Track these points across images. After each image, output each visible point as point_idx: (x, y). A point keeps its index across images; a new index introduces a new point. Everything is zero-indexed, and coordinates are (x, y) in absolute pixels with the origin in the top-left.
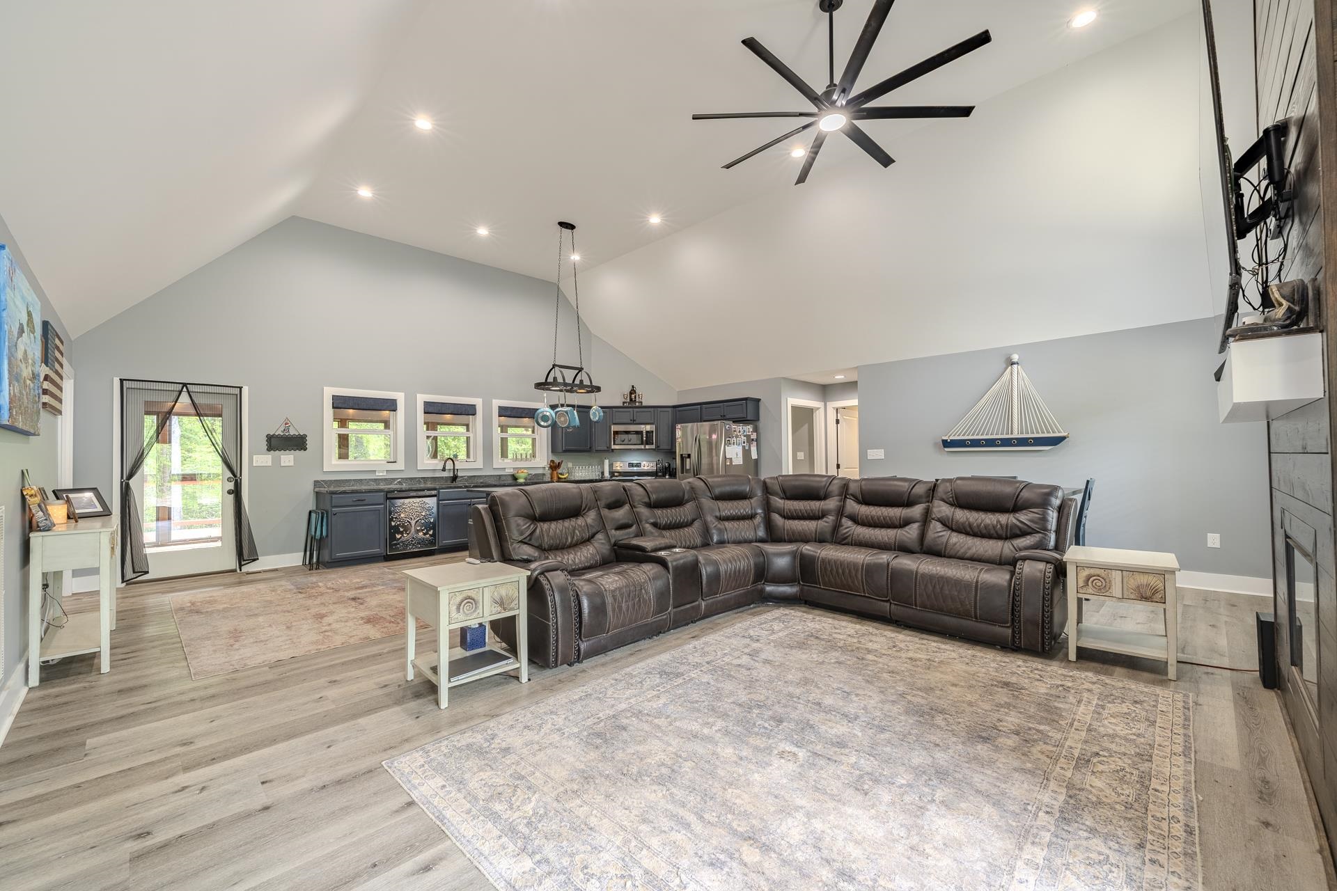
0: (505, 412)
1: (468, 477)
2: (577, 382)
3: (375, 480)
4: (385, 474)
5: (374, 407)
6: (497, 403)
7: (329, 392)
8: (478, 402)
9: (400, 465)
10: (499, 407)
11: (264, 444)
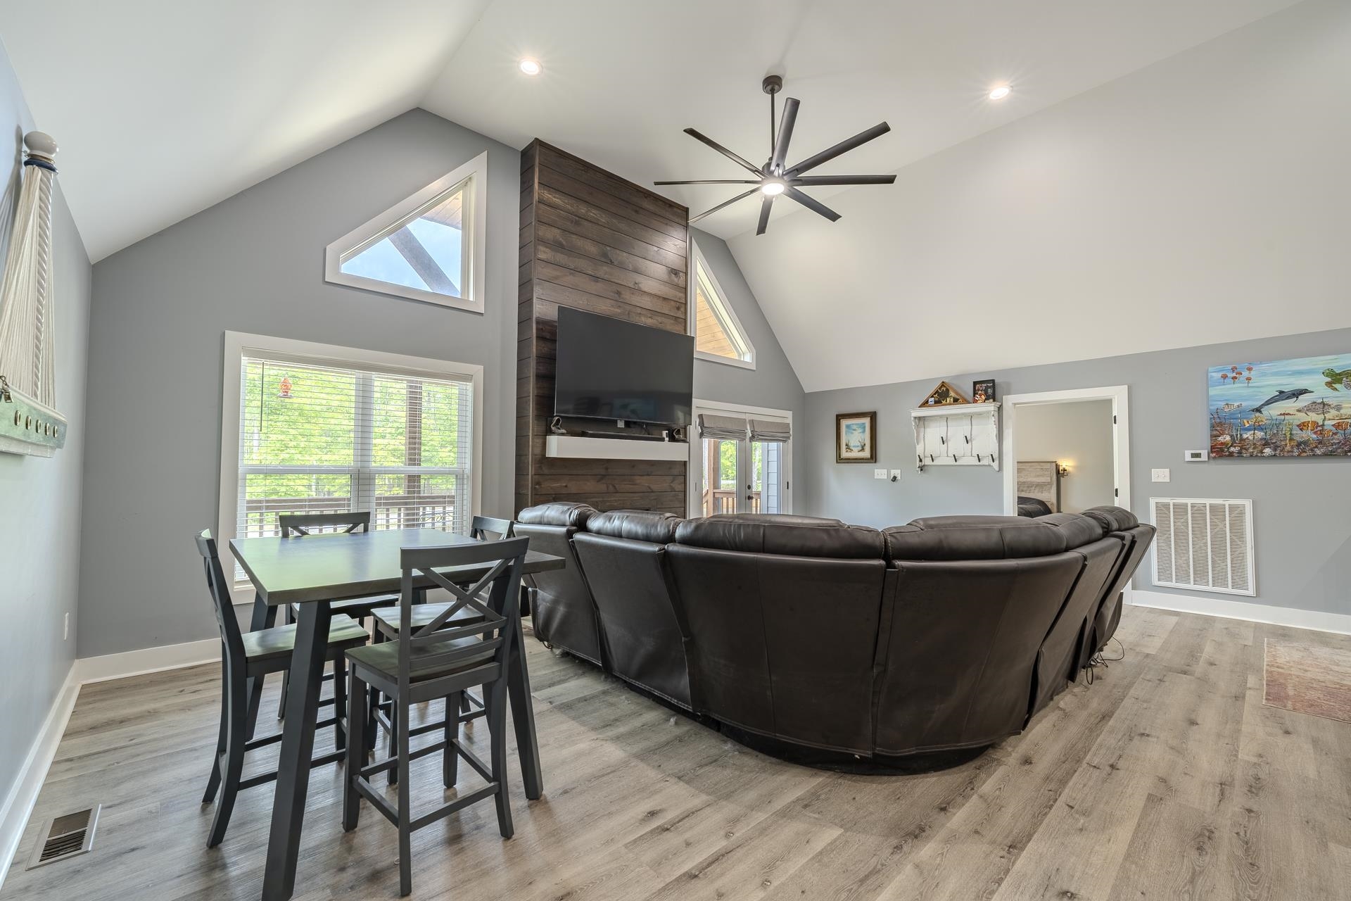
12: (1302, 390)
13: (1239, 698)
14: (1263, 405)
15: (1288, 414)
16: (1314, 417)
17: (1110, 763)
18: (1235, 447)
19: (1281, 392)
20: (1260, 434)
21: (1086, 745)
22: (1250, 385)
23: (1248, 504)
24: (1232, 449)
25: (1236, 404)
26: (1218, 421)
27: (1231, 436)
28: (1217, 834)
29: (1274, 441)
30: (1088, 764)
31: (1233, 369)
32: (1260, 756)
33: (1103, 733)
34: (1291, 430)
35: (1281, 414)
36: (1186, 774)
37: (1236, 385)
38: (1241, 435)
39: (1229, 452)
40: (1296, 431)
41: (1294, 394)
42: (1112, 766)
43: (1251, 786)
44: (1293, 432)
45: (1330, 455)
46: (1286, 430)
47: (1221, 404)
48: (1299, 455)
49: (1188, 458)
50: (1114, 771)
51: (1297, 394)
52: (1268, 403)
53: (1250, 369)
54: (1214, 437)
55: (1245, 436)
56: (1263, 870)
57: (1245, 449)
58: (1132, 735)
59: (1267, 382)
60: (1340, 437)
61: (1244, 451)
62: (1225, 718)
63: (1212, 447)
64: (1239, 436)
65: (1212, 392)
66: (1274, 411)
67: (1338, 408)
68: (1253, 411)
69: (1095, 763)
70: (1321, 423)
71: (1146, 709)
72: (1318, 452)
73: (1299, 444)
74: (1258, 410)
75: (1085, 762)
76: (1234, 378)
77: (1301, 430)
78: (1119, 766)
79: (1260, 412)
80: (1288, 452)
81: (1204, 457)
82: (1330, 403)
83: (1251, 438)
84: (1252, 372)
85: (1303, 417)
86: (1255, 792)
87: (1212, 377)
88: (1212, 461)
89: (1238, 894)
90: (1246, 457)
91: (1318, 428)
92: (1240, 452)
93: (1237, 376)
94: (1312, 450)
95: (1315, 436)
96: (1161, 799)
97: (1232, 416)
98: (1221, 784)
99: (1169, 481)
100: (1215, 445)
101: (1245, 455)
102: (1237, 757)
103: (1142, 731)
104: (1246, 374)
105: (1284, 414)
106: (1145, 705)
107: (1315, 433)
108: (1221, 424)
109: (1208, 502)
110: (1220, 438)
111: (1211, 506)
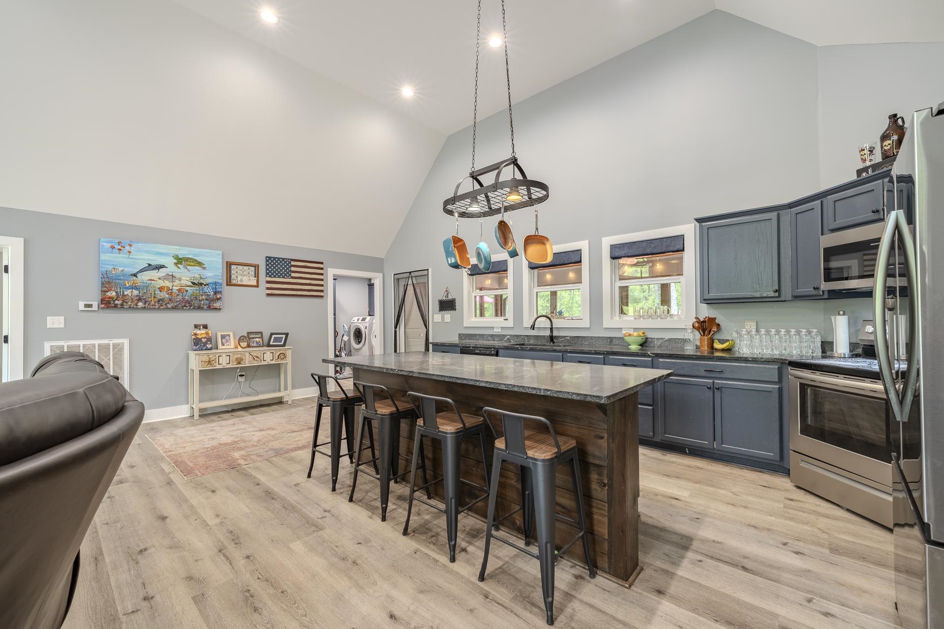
0: (618, 253)
1: (571, 337)
4: (500, 330)
6: (607, 242)
8: (583, 245)
10: (611, 245)
12: (161, 266)
13: (170, 483)
14: (138, 272)
15: (153, 280)
16: (167, 284)
17: (141, 597)
18: (119, 300)
19: (150, 265)
20: (136, 292)
21: (106, 597)
22: (130, 257)
23: (126, 342)
24: (117, 302)
25: (120, 269)
26: (107, 280)
27: (116, 292)
28: (252, 591)
29: (144, 298)
30: (125, 614)
31: (119, 243)
32: (218, 516)
33: (110, 574)
34: (155, 291)
35: (149, 280)
36: (196, 561)
37: (121, 255)
38: (123, 292)
39: (115, 304)
40: (158, 292)
41: (157, 267)
42: (145, 599)
43: (233, 540)
44: (156, 292)
45: (174, 308)
46: (152, 290)
47: (110, 268)
48: (159, 308)
49: (81, 307)
50: (152, 601)
51: (159, 267)
52: (141, 271)
53: (130, 245)
54: (104, 292)
55: (126, 293)
56: (289, 591)
57: (126, 302)
58: (134, 558)
59: (142, 256)
60: (180, 297)
61: (125, 304)
62: (177, 502)
63: (102, 300)
64: (122, 292)
65: (104, 257)
66: (145, 277)
67: (180, 279)
68: (132, 275)
69: (130, 607)
70: (171, 288)
71: (122, 528)
72: (169, 306)
73: (159, 301)
74: (135, 275)
75: (121, 616)
76: (119, 250)
77: (160, 291)
78: (151, 594)
79: (136, 277)
80: (153, 305)
81: (95, 308)
82: (176, 276)
83: (130, 295)
84: (132, 248)
85: (161, 283)
86: (238, 542)
87: (103, 245)
88: (101, 311)
89: (298, 620)
90: (126, 308)
91: (169, 291)
92: (122, 305)
93: (122, 248)
94: (166, 305)
95: (167, 296)
96: (203, 595)
97: (117, 277)
98: (220, 551)
99: (63, 327)
100: (104, 298)
101: (125, 307)
102: (209, 525)
103: (139, 549)
104: (127, 248)
105: (151, 280)
106: (119, 525)
107: (168, 294)
108: (109, 283)
109: (97, 342)
110: (108, 293)
111: (99, 345)
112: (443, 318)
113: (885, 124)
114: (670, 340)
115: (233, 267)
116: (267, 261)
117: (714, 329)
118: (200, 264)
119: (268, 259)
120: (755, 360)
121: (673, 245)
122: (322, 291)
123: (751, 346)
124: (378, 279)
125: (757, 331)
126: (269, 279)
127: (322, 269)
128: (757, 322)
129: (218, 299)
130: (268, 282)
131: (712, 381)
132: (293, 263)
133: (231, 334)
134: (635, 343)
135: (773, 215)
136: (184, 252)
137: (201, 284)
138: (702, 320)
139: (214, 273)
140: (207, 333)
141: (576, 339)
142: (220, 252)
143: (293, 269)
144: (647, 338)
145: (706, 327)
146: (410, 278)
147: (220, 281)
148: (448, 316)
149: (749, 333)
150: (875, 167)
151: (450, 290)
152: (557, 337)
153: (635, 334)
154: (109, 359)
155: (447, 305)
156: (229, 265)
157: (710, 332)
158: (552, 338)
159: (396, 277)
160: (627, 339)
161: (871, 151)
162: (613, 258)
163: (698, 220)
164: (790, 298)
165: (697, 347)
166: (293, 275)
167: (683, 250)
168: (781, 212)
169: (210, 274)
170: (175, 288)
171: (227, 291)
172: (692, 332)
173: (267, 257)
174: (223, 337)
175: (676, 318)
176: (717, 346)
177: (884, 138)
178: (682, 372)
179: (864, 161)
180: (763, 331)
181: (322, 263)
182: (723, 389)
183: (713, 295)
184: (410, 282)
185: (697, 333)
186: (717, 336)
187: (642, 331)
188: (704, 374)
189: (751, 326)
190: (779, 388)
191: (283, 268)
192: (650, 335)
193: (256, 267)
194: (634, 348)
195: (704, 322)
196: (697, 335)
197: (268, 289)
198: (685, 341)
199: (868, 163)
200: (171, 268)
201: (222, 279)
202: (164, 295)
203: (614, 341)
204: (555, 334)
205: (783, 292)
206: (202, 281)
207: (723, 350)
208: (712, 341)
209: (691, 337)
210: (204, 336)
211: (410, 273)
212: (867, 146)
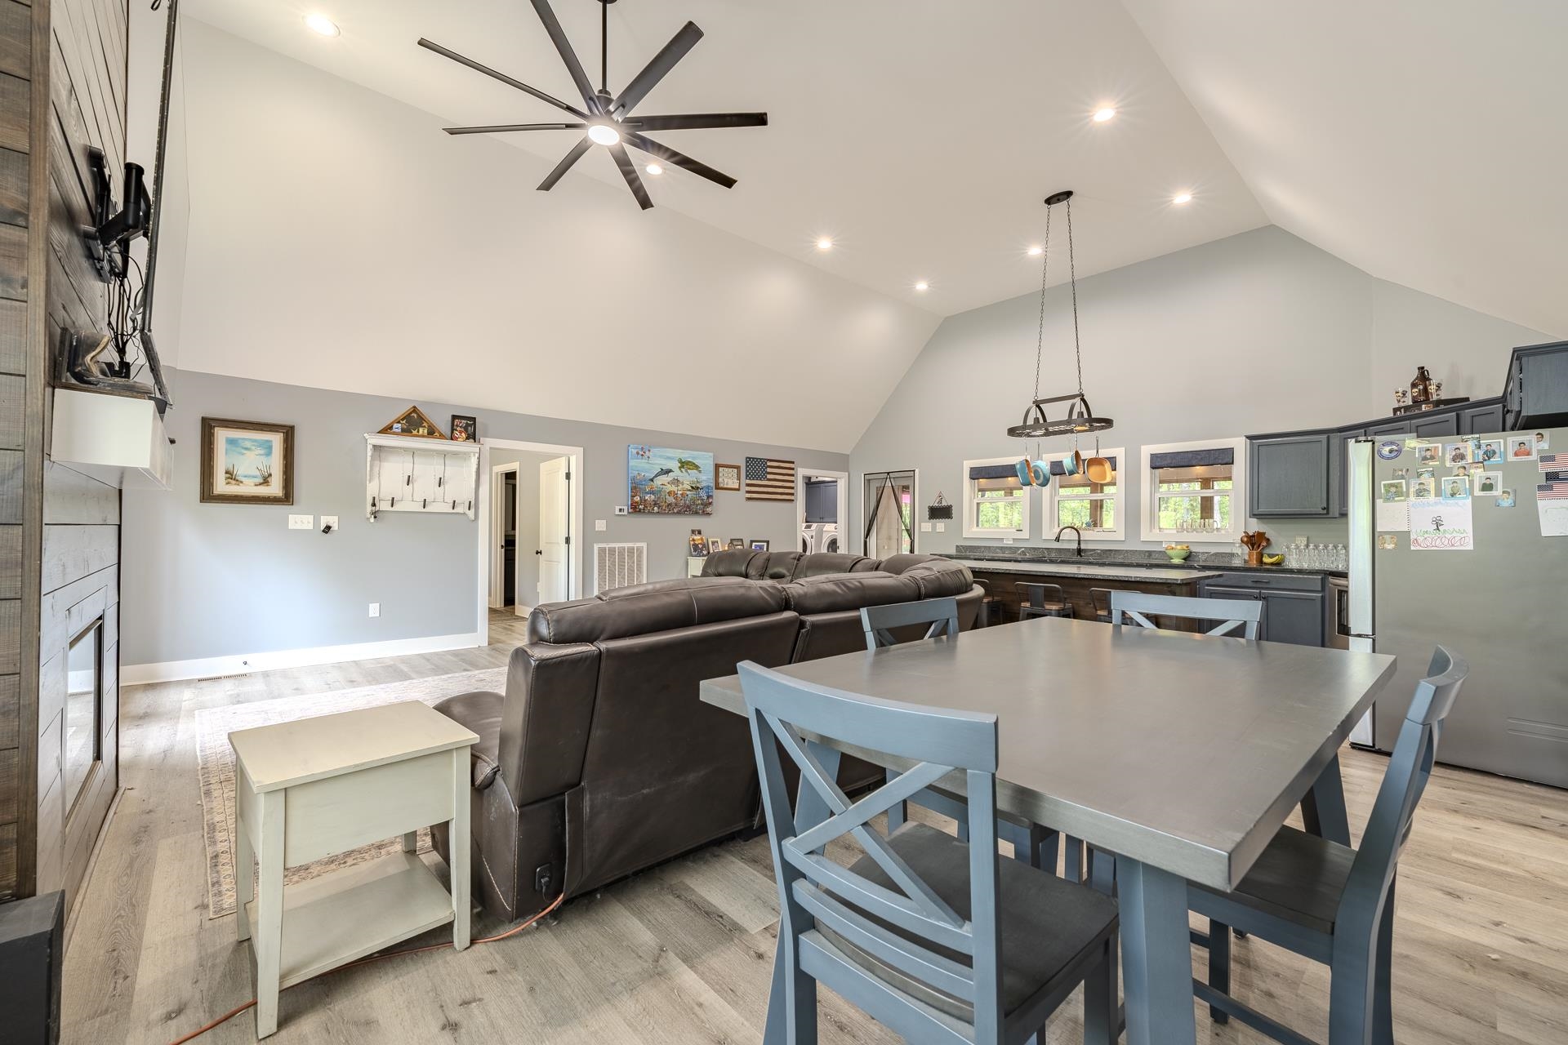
2: (1075, 416)
3: (1001, 548)
5: (1002, 475)
6: (1147, 451)
7: (968, 465)
9: (1025, 535)
11: (927, 514)
16: (673, 488)
23: (644, 545)
45: (679, 513)
49: (617, 512)
51: (668, 471)
52: (656, 476)
53: (649, 451)
74: (652, 480)
76: (642, 455)
81: (626, 513)
109: (626, 545)
112: (934, 527)
113: (1415, 373)
114: (1216, 554)
115: (721, 469)
116: (747, 462)
117: (1264, 544)
118: (697, 467)
119: (748, 459)
120: (1300, 571)
121: (1224, 457)
122: (793, 494)
123: (1298, 560)
124: (843, 480)
125: (1307, 546)
126: (749, 482)
127: (793, 469)
128: (1308, 538)
129: (710, 503)
130: (748, 485)
131: (1258, 591)
132: (769, 464)
133: (719, 540)
134: (1178, 557)
135: (1324, 437)
136: (686, 455)
137: (698, 488)
138: (1251, 534)
139: (706, 477)
140: (702, 539)
141: (1108, 553)
142: (711, 454)
143: (769, 470)
144: (1191, 553)
145: (1255, 541)
146: (888, 480)
147: (712, 485)
148: (941, 525)
149: (1297, 547)
150: (1407, 408)
151: (944, 494)
152: (1085, 550)
153: (1179, 547)
154: (634, 563)
155: (940, 512)
156: (717, 467)
157: (1259, 546)
158: (1079, 551)
159: (867, 477)
160: (1170, 552)
161: (1404, 394)
162: (1153, 467)
163: (1248, 437)
164: (1337, 516)
165: (1246, 561)
166: (769, 476)
167: (1232, 463)
168: (1331, 435)
169: (704, 478)
170: (680, 492)
171: (716, 493)
172: (1240, 546)
173: (747, 458)
174: (713, 543)
175: (1223, 532)
176: (1266, 560)
177: (1414, 385)
178: (1229, 583)
179: (1399, 401)
180: (1311, 546)
181: (793, 463)
182: (1270, 598)
183: (1262, 510)
184: (888, 484)
185: (1245, 547)
186: (1267, 551)
187: (1186, 545)
188: (1251, 584)
189: (1302, 541)
190: (1322, 596)
191: (761, 470)
192: (1194, 549)
193: (738, 468)
194: (1176, 561)
195: (1253, 536)
196: (1246, 549)
197: (748, 492)
198: (1232, 555)
199: (1402, 404)
200: (677, 473)
201: (713, 485)
202: (671, 500)
203: (1153, 554)
204: (1083, 547)
205: (1331, 510)
206: (698, 485)
207: (1272, 564)
208: (1261, 556)
209: (1239, 551)
210: (700, 542)
211: (888, 473)
212: (1400, 390)
